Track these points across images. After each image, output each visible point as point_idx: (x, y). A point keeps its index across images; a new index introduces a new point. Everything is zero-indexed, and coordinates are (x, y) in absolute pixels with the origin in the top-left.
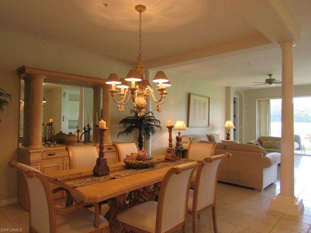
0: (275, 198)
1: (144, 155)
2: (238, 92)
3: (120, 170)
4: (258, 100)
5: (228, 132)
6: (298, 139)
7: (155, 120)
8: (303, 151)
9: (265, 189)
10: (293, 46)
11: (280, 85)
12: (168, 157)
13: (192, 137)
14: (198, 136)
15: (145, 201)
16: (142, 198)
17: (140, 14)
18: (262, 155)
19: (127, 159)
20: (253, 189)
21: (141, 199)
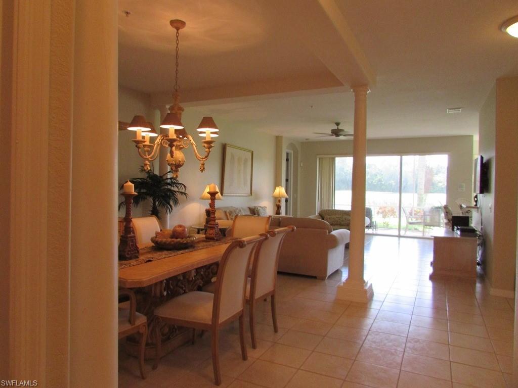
0: (342, 285)
1: (183, 230)
2: (292, 145)
3: (149, 252)
4: (319, 158)
5: (278, 203)
6: (369, 213)
7: (179, 184)
8: (374, 230)
9: (330, 277)
10: (368, 92)
11: (352, 138)
12: (210, 234)
13: (228, 211)
14: (237, 209)
15: (185, 292)
16: (182, 288)
17: (177, 33)
18: (328, 231)
19: (156, 237)
20: (315, 277)
21: (181, 290)
